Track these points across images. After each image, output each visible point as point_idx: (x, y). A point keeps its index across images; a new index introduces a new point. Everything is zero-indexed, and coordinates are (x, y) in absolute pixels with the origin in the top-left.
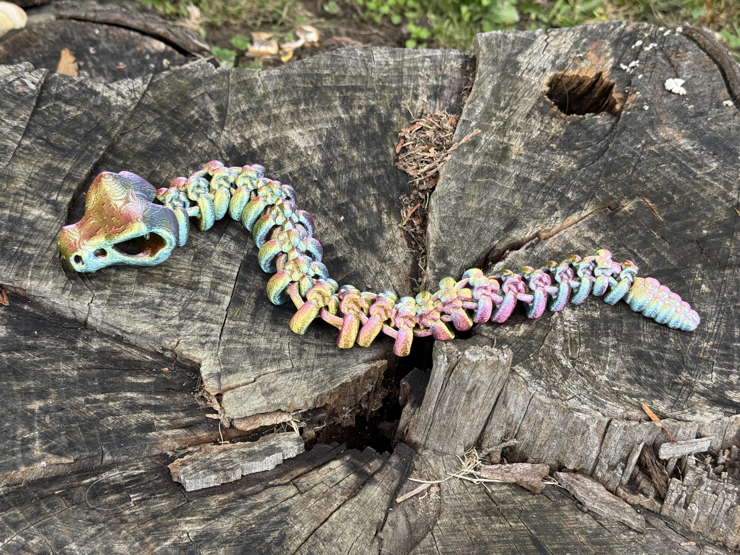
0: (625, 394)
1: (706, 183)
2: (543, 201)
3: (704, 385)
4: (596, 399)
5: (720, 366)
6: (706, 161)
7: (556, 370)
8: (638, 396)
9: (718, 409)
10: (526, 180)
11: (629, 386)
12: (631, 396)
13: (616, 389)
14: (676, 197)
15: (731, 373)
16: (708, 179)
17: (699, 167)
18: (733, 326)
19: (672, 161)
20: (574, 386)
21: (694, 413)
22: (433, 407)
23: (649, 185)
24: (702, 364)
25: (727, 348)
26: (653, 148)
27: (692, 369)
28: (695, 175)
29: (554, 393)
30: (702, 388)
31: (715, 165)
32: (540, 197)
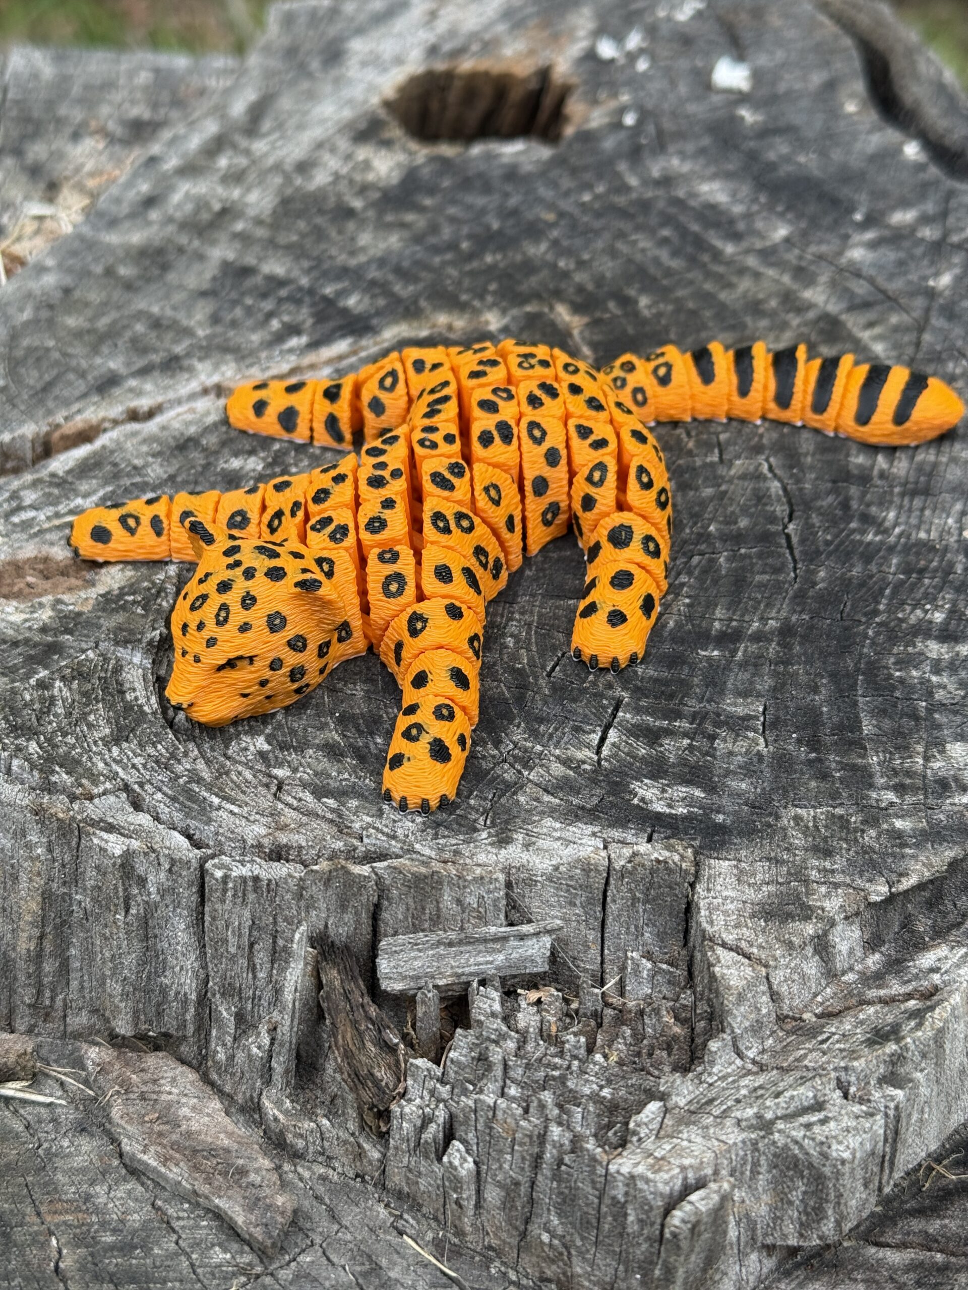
0: (304, 785)
1: (742, 271)
2: (270, 315)
3: (566, 762)
4: (192, 797)
5: (638, 710)
6: (759, 225)
7: (100, 716)
8: (341, 794)
9: (590, 829)
10: (246, 271)
11: (325, 764)
12: (320, 792)
13: (280, 773)
14: (644, 301)
15: (669, 733)
16: (752, 261)
17: (736, 237)
18: (711, 605)
19: (663, 225)
20: (138, 761)
21: (503, 841)
23: (580, 277)
24: (580, 708)
25: (674, 661)
26: (621, 200)
27: (541, 720)
28: (717, 255)
29: (61, 777)
30: (558, 769)
31: (782, 232)
32: (268, 305)
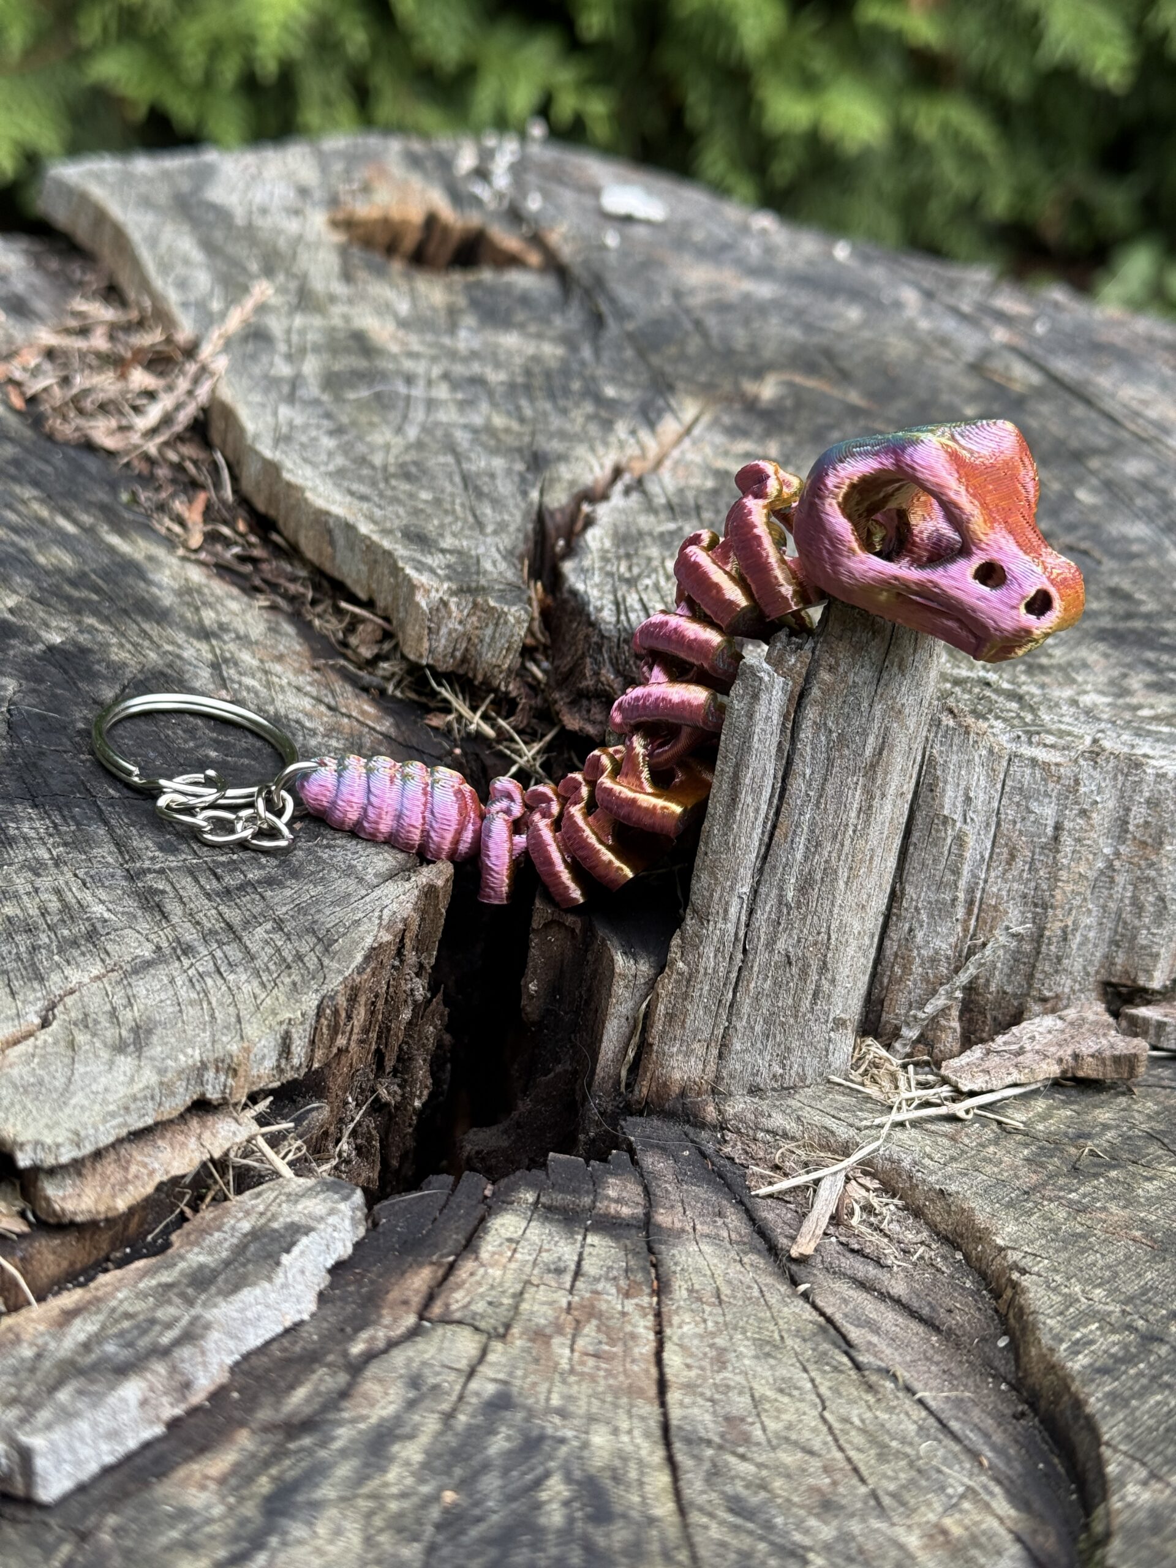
2: (560, 411)
6: (827, 310)
10: (476, 380)
22: (746, 889)
32: (546, 404)
